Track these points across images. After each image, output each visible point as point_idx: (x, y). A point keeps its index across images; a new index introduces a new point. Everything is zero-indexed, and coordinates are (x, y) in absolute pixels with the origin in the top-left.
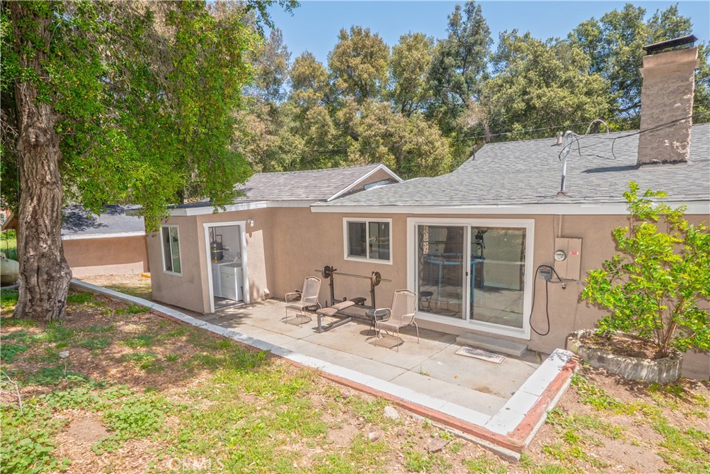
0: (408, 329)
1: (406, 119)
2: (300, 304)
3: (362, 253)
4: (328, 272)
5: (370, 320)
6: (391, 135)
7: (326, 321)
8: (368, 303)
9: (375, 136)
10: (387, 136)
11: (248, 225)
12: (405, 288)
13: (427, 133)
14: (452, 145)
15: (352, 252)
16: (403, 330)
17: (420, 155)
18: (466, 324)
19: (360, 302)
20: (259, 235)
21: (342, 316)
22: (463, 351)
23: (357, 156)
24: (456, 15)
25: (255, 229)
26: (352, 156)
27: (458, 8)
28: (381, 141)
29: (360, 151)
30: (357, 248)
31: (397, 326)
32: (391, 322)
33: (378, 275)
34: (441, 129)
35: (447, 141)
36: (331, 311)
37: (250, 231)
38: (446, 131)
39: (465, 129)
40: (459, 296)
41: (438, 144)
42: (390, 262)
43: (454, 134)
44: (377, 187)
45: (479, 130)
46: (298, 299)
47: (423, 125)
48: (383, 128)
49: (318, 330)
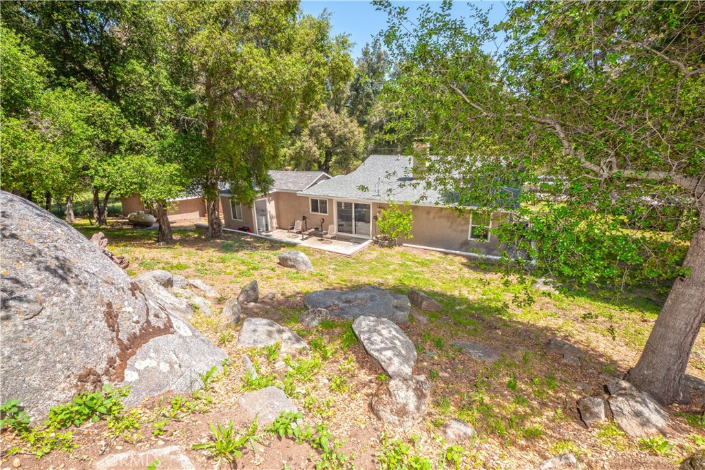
0: (333, 238)
1: (337, 115)
2: (295, 231)
3: (316, 211)
4: (304, 218)
5: (321, 236)
6: (328, 126)
7: (305, 237)
8: (320, 229)
9: (318, 126)
10: (325, 126)
11: (269, 199)
12: (333, 224)
13: (350, 126)
14: (365, 133)
15: (313, 211)
16: (332, 238)
17: (346, 140)
18: (353, 235)
19: (317, 229)
20: (273, 202)
21: (310, 235)
22: (351, 244)
23: (307, 138)
24: (367, 49)
25: (272, 200)
26: (304, 138)
27: (367, 45)
28: (322, 129)
29: (309, 135)
30: (315, 209)
31: (330, 237)
32: (328, 236)
33: (323, 219)
34: (359, 122)
35: (361, 130)
36: (307, 233)
37: (269, 201)
38: (362, 123)
39: (372, 123)
40: (351, 226)
41: (356, 133)
42: (328, 214)
43: (366, 125)
44: (322, 181)
45: (380, 124)
46: (293, 228)
47: (347, 120)
48: (323, 121)
49: (302, 240)
